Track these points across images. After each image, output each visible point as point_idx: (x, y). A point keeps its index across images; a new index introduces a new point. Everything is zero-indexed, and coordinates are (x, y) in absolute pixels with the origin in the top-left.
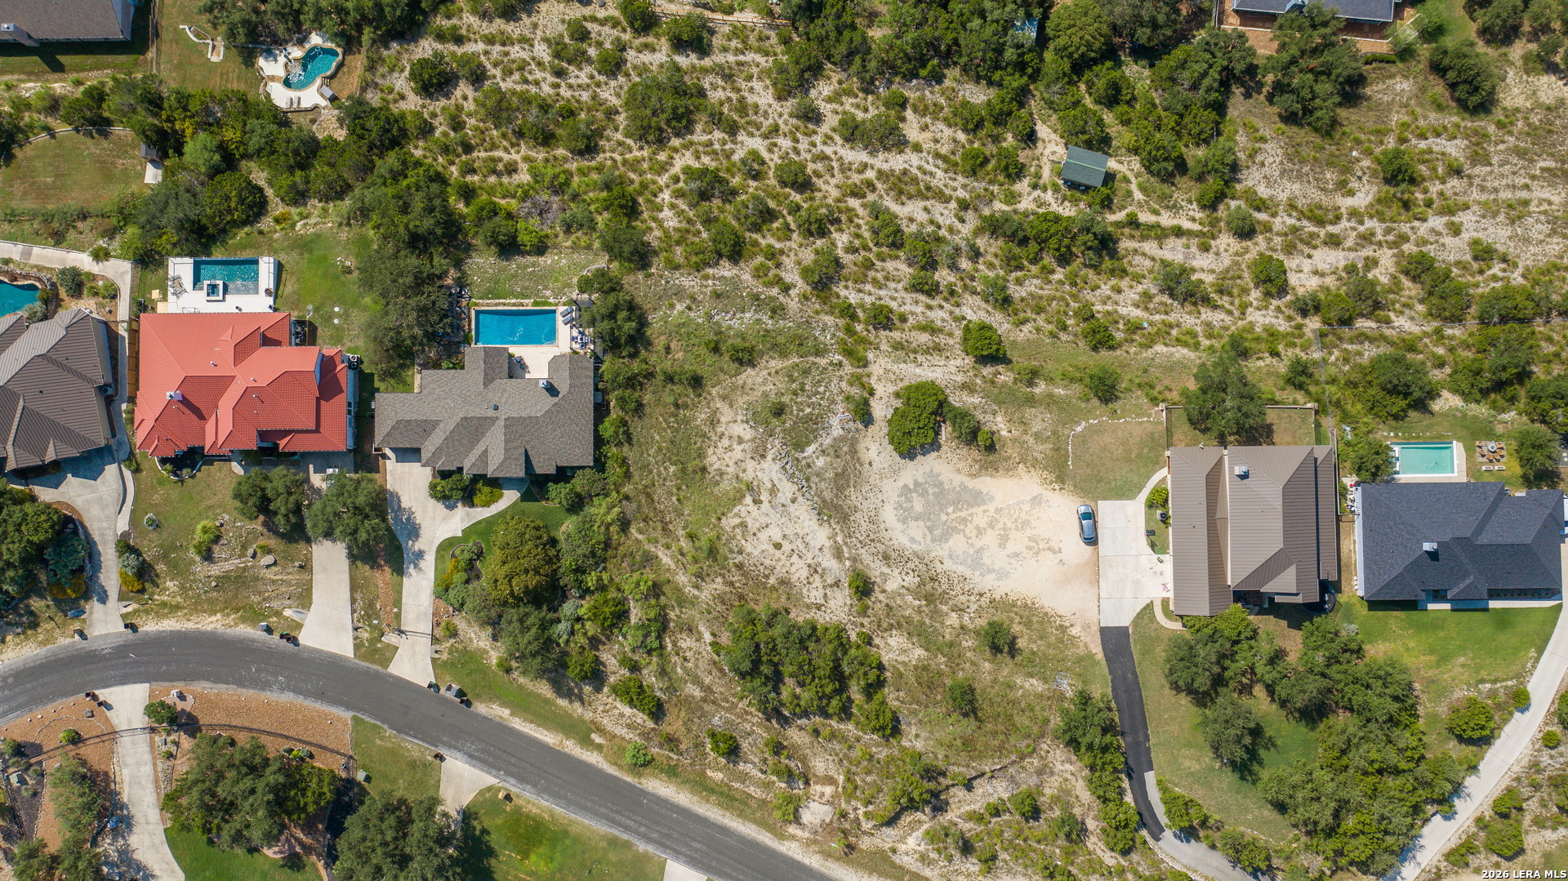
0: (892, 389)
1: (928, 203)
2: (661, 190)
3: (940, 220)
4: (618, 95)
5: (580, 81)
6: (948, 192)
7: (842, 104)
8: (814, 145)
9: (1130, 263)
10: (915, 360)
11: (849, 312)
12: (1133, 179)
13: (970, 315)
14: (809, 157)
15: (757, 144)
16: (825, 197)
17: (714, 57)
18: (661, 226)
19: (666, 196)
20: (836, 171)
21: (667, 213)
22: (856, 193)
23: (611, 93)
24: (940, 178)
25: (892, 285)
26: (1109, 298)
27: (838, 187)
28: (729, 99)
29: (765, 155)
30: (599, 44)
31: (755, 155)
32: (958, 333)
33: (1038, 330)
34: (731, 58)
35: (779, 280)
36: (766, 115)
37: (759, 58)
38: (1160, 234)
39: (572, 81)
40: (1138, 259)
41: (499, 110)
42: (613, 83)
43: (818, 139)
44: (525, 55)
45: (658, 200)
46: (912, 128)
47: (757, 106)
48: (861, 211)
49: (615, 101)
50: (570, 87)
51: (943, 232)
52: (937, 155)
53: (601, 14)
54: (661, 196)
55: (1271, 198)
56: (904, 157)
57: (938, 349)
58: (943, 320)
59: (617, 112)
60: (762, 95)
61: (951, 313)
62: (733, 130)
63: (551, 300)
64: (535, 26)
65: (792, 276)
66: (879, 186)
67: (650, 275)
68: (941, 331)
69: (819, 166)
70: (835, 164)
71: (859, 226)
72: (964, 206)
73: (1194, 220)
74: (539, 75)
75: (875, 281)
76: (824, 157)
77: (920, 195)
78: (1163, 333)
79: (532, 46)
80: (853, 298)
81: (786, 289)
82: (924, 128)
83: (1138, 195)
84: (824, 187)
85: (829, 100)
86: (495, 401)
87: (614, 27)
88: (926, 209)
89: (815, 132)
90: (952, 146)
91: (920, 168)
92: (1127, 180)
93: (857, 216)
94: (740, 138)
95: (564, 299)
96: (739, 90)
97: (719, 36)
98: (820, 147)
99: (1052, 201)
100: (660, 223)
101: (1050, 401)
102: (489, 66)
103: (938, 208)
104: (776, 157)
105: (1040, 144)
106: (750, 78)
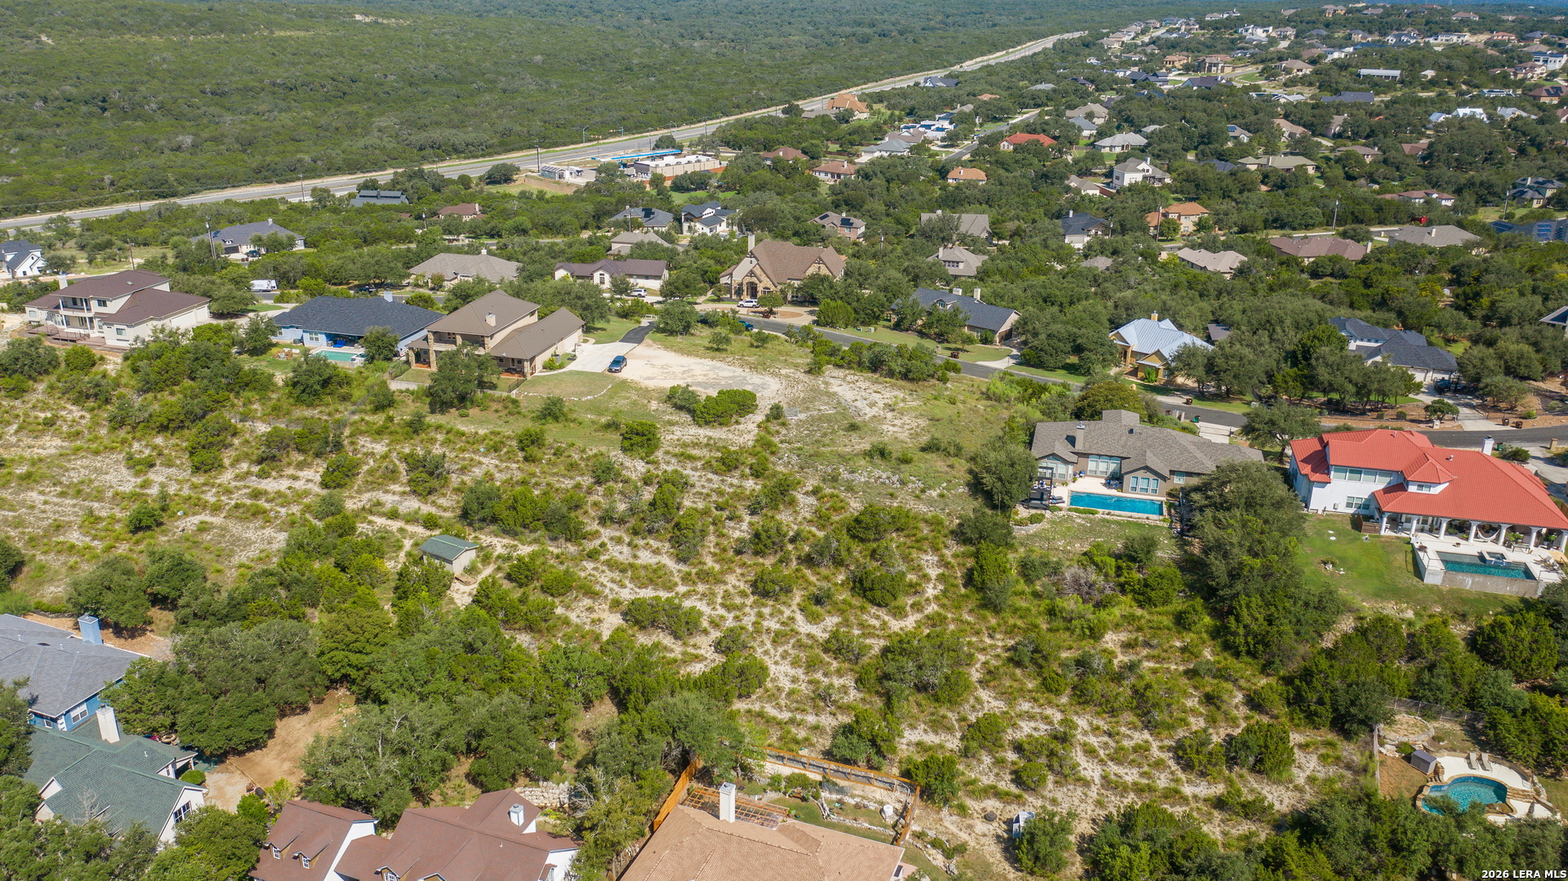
0: (741, 426)
1: (630, 561)
2: (936, 598)
3: (625, 549)
4: (977, 699)
5: (1033, 724)
6: (604, 568)
7: (683, 653)
8: (736, 618)
9: (456, 502)
10: (710, 438)
11: (757, 472)
12: (402, 554)
13: (640, 465)
14: (747, 609)
15: (806, 629)
16: (742, 574)
17: (834, 723)
18: (942, 558)
19: (930, 592)
20: (720, 595)
21: (933, 573)
22: (705, 576)
23: (990, 702)
24: (606, 578)
25: (704, 491)
26: (500, 471)
27: (725, 583)
28: (826, 675)
29: (799, 617)
30: (1000, 762)
31: (813, 618)
32: (659, 454)
33: (584, 451)
34: (811, 719)
35: (820, 499)
36: (784, 656)
37: (773, 712)
38: (412, 518)
39: (1043, 727)
40: (447, 504)
42: (983, 714)
43: (730, 623)
44: (1113, 768)
45: (941, 587)
46: (612, 622)
47: (792, 663)
48: (708, 559)
49: (984, 694)
50: (1046, 719)
51: (627, 539)
52: (595, 595)
53: (992, 804)
54: (936, 592)
55: (279, 530)
56: (635, 597)
57: (685, 445)
58: (668, 463)
59: (980, 682)
60: (782, 672)
61: (657, 468)
62: (831, 643)
63: (1074, 514)
64: (1099, 804)
65: (806, 501)
66: (676, 579)
67: (961, 517)
68: (675, 455)
69: (738, 600)
70: (719, 601)
71: (717, 545)
72: (592, 556)
73: (370, 522)
74: (1093, 740)
75: (720, 493)
76: (729, 608)
77: (634, 567)
78: (475, 440)
79: (1104, 777)
80: (749, 483)
81: (815, 492)
82: (597, 621)
83: (408, 544)
84: (740, 583)
85: (698, 658)
86: (1132, 439)
87: (974, 782)
88: (635, 557)
89: (728, 631)
90: (574, 604)
91: (622, 586)
92: (408, 555)
93: (714, 555)
94: (826, 635)
95: (1061, 513)
96: (810, 682)
97: (820, 747)
98: (730, 616)
99: (497, 547)
100: (942, 563)
101: (602, 412)
102: (1171, 763)
103: (624, 555)
104: (787, 613)
105: (477, 590)
106: (792, 693)
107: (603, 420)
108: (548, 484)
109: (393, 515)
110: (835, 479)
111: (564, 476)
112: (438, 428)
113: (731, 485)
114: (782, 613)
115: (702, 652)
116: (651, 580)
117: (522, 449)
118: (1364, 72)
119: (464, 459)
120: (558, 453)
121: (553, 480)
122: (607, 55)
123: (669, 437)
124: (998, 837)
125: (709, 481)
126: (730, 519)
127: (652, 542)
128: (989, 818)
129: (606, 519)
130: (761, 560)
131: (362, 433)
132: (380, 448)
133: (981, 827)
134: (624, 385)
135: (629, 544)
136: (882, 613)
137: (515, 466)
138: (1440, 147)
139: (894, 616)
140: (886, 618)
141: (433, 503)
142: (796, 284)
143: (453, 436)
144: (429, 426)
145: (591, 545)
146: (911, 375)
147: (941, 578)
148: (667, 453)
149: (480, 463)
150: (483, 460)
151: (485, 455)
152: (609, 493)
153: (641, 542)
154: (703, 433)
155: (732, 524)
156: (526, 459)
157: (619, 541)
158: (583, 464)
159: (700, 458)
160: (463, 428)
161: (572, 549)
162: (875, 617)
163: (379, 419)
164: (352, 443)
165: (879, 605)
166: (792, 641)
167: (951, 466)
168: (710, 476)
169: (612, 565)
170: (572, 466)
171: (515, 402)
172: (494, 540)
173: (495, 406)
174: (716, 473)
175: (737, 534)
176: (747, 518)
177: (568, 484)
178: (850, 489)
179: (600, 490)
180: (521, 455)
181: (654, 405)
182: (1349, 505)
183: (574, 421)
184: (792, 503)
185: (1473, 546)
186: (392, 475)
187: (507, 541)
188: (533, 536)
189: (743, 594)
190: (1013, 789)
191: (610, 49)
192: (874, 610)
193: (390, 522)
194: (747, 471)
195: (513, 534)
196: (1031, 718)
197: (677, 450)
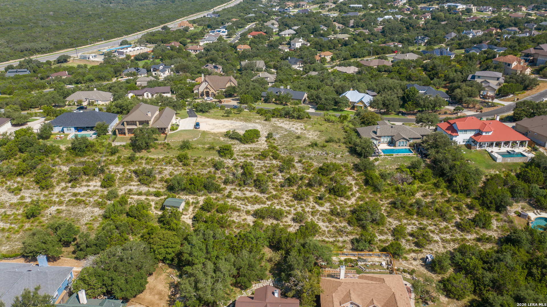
0: (259, 142)
1: (243, 196)
2: (358, 191)
3: (239, 192)
4: (389, 222)
5: (410, 227)
6: (236, 200)
7: (283, 225)
8: (295, 210)
9: (163, 185)
10: (251, 148)
11: (275, 158)
12: (153, 208)
13: (230, 161)
14: (296, 206)
15: (321, 209)
16: (287, 194)
17: (349, 239)
18: (354, 178)
19: (355, 189)
20: (284, 203)
21: (353, 183)
22: (275, 197)
23: (394, 222)
24: (238, 203)
25: (259, 167)
26: (175, 171)
27: (283, 198)
28: (337, 223)
29: (316, 205)
30: (408, 241)
31: (321, 205)
32: (235, 156)
33: (205, 159)
34: (341, 239)
35: (303, 164)
36: (319, 219)
37: (327, 239)
38: (148, 194)
39: (414, 227)
40: (159, 186)
41: (442, 215)
42: (394, 226)
43: (293, 212)
44: (442, 235)
45: (358, 187)
46: (250, 220)
47: (323, 221)
48: (272, 191)
49: (390, 220)
50: (414, 224)
51: (238, 188)
52: (238, 210)
53: (413, 255)
54: (356, 189)
55: (94, 207)
56: (254, 209)
57: (242, 152)
58: (240, 159)
59: (387, 216)
60: (323, 225)
61: (237, 161)
62: (332, 212)
63: (387, 157)
64: (445, 247)
65: (298, 165)
66: (265, 200)
67: (353, 163)
68: (242, 156)
69: (291, 203)
70: (285, 205)
71: (273, 185)
72: (229, 196)
73: (131, 198)
74: (432, 228)
75: (266, 167)
76: (290, 206)
77: (246, 198)
78: (158, 161)
79: (441, 239)
80: (274, 162)
81: (300, 161)
82: (244, 220)
83: (153, 204)
84: (288, 197)
85: (290, 226)
86: (393, 129)
88: (244, 194)
89: (294, 214)
90: (232, 215)
91: (247, 205)
92: (156, 208)
93: (273, 189)
94: (329, 210)
95: (383, 157)
96: (333, 227)
97: (349, 248)
98: (292, 209)
99: (190, 199)
100: (354, 179)
101: (204, 144)
102: (457, 230)
103: (240, 194)
104: (311, 205)
105: (192, 216)
106: (329, 231)
107: (206, 146)
108: (198, 173)
109: (140, 194)
110: (304, 156)
111: (202, 169)
112: (141, 158)
113: (268, 163)
114: (309, 205)
115: (290, 223)
116: (256, 201)
117: (181, 161)
118: (351, 5)
119: (158, 168)
120: (195, 161)
121: (199, 171)
122: (78, 11)
123: (235, 149)
124: (422, 265)
125: (259, 163)
126: (274, 175)
127: (248, 188)
128: (415, 259)
129: (226, 182)
130: (292, 188)
131: (110, 164)
132: (120, 169)
133: (415, 263)
134: (204, 133)
135: (239, 190)
136: (342, 199)
137: (180, 168)
138: (386, 28)
139: (347, 199)
140: (345, 201)
141: (153, 187)
142: (224, 90)
143: (149, 161)
144: (137, 158)
145: (226, 193)
146: (300, 117)
147: (356, 184)
148: (238, 155)
149: (166, 169)
150: (167, 168)
151: (166, 166)
152: (223, 173)
153: (244, 189)
154: (247, 146)
155: (275, 177)
156: (184, 165)
157: (235, 189)
158: (207, 164)
159: (251, 156)
160: (152, 157)
161: (219, 195)
162: (341, 201)
163: (115, 158)
164: (108, 169)
165: (341, 197)
166: (318, 214)
167: (339, 146)
168: (258, 161)
169: (237, 198)
170: (204, 165)
171: (168, 144)
172: (187, 197)
173: (160, 147)
174: (260, 160)
175: (279, 180)
176: (280, 174)
177: (205, 172)
178: (311, 159)
179: (219, 172)
180: (181, 163)
181: (222, 139)
182: (464, 142)
183: (195, 148)
184: (294, 166)
185: (504, 149)
186: (130, 179)
187: (192, 196)
188: (202, 192)
189: (292, 201)
190: (416, 248)
191: (78, 9)
192: (339, 198)
193: (139, 197)
194: (271, 158)
195: (194, 193)
196: (409, 225)
197: (241, 154)
